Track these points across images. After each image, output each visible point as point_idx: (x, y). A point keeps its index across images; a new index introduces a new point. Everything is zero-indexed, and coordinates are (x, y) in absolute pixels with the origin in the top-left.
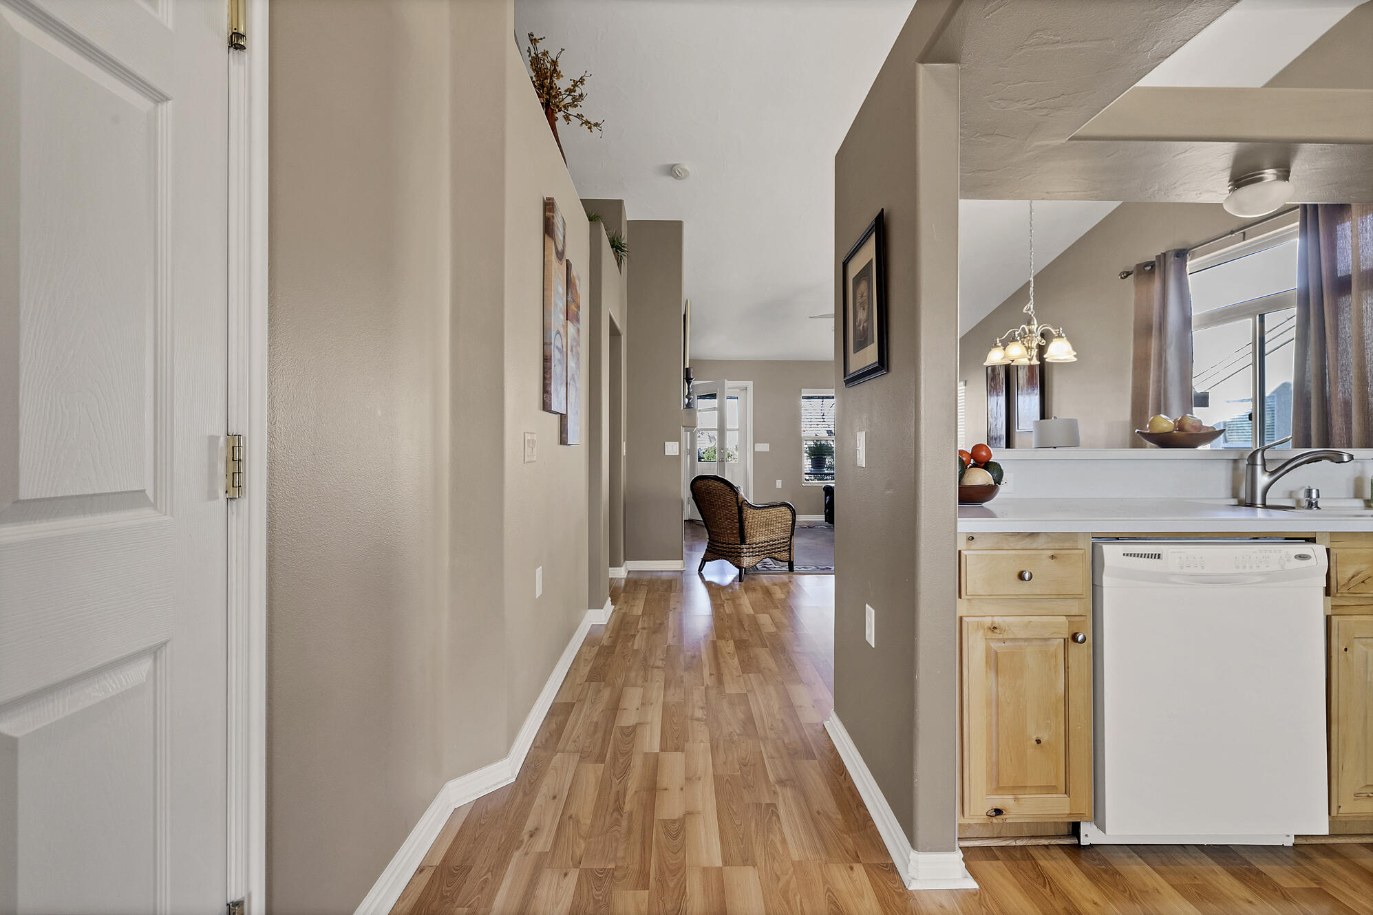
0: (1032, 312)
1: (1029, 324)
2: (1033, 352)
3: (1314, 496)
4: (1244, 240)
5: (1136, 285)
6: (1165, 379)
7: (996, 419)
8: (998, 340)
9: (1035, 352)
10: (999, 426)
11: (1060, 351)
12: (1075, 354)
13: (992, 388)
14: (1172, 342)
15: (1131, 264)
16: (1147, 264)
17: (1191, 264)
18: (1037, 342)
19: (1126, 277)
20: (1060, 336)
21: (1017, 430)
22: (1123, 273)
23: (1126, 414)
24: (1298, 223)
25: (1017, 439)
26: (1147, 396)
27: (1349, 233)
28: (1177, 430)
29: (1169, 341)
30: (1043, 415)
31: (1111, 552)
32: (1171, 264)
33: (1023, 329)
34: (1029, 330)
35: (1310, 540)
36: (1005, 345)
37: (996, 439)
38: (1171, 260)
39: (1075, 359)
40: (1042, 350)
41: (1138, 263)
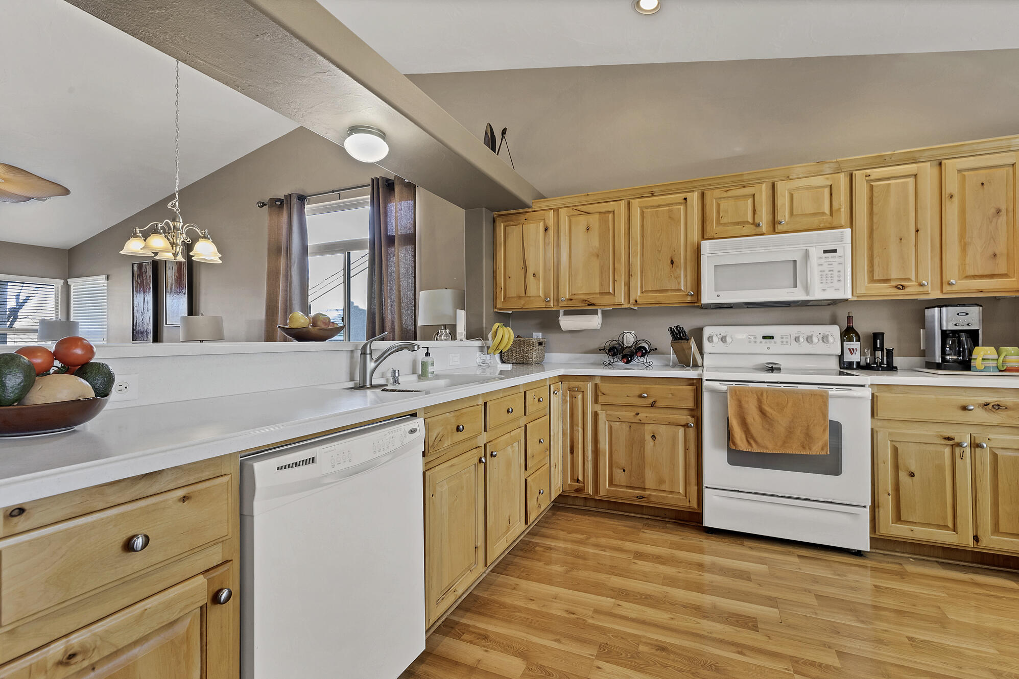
0: (177, 210)
1: (174, 220)
2: (178, 248)
3: (397, 375)
4: (340, 199)
5: (270, 214)
6: (290, 289)
7: (143, 314)
8: (138, 230)
9: (179, 249)
10: (146, 321)
11: (205, 251)
12: (221, 256)
13: (138, 285)
14: (295, 262)
15: (266, 199)
16: (278, 200)
17: (308, 207)
18: (182, 239)
19: (262, 206)
20: (205, 237)
21: (165, 325)
22: (260, 202)
23: (261, 315)
24: (369, 196)
25: (166, 333)
26: (277, 301)
27: (393, 209)
28: (311, 326)
29: (293, 261)
30: (192, 311)
31: (261, 468)
32: (294, 204)
33: (167, 224)
34: (174, 227)
35: (414, 415)
36: (146, 236)
37: (142, 333)
38: (295, 201)
39: (221, 262)
40: (188, 247)
41: (271, 197)
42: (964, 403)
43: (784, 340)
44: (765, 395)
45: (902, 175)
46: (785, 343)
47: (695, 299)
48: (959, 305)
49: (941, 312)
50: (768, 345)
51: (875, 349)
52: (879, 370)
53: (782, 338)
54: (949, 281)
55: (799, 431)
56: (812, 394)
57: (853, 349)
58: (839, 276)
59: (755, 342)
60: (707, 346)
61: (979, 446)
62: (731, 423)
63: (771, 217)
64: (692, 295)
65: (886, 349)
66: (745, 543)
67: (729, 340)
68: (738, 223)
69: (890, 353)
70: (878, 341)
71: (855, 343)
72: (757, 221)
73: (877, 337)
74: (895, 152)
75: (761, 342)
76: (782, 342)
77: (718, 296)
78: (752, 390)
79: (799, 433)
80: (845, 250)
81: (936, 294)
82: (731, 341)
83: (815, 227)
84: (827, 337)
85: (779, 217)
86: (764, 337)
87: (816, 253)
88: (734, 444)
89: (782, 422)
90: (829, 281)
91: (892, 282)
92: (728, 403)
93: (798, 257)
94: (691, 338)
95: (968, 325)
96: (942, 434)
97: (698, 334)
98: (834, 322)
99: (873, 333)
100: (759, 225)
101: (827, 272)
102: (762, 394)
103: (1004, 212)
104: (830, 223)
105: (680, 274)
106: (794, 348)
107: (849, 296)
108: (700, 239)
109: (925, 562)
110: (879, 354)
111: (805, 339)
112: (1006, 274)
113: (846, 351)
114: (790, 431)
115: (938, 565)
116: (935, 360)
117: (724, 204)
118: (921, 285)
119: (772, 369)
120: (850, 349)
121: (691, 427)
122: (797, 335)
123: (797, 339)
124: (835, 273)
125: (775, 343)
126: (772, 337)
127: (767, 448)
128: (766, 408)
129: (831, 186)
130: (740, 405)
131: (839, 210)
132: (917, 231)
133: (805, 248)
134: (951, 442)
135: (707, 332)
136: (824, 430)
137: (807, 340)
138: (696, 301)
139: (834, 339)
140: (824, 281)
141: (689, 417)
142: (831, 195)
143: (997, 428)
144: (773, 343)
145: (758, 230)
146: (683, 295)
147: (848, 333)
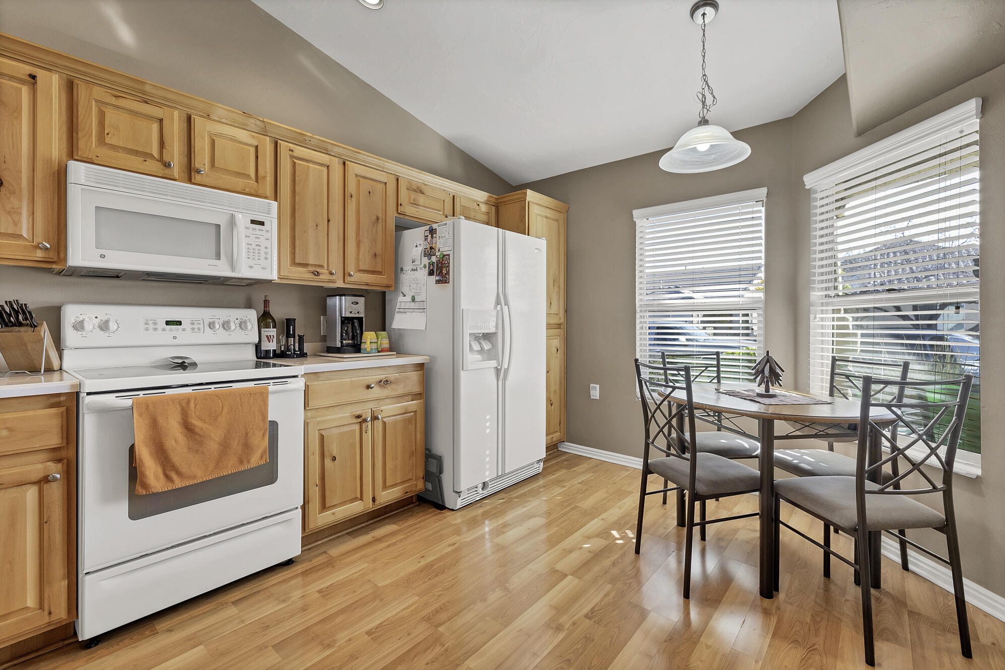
42: (367, 383)
43: (196, 326)
44: (192, 404)
45: (317, 161)
46: (196, 330)
47: (52, 255)
48: (352, 295)
49: (341, 300)
50: (175, 334)
51: (288, 336)
52: (294, 357)
53: (193, 324)
54: (350, 273)
55: (236, 443)
56: (250, 393)
57: (270, 336)
58: (266, 253)
59: (155, 329)
60: (70, 336)
61: (377, 418)
62: (139, 456)
63: (186, 159)
64: (47, 249)
65: (298, 335)
66: (157, 627)
67: (113, 326)
68: (136, 153)
69: (301, 338)
70: (291, 327)
71: (272, 329)
72: (166, 158)
73: (290, 322)
74: (314, 136)
75: (164, 330)
76: (193, 329)
77: (103, 256)
78: (173, 399)
79: (236, 445)
80: (272, 224)
81: (340, 284)
82: (116, 327)
83: (239, 190)
84: (245, 322)
85: (197, 164)
86: (168, 323)
87: (242, 220)
88: (145, 486)
89: (214, 435)
90: (257, 258)
91: (309, 267)
92: (135, 425)
93: (222, 221)
94: (42, 324)
95: (358, 313)
96: (354, 414)
97: (54, 316)
98: (249, 305)
99: (286, 319)
100: (169, 165)
101: (254, 246)
102: (188, 402)
103: (380, 220)
104: (256, 191)
105: (20, 208)
106: (209, 336)
107: (274, 276)
108: (64, 158)
109: (340, 539)
110: (291, 340)
111: (221, 326)
112: (381, 272)
113: (264, 338)
114: (225, 446)
115: (349, 537)
116: (336, 345)
117: (111, 116)
118: (331, 274)
119: (183, 365)
120: (267, 336)
121: (55, 479)
122: (212, 320)
123: (211, 325)
124: (263, 250)
125: (184, 330)
126: (179, 323)
127: (195, 477)
128: (195, 422)
129: (257, 147)
130: (154, 425)
131: (265, 177)
132: (329, 221)
133: (232, 212)
134: (360, 420)
135: (71, 314)
136: (264, 435)
137: (223, 327)
138: (55, 259)
139: (252, 325)
140: (251, 257)
141: (50, 464)
142: (257, 157)
143: (386, 400)
144: (180, 331)
145: (167, 172)
146: (26, 247)
147: (265, 319)
